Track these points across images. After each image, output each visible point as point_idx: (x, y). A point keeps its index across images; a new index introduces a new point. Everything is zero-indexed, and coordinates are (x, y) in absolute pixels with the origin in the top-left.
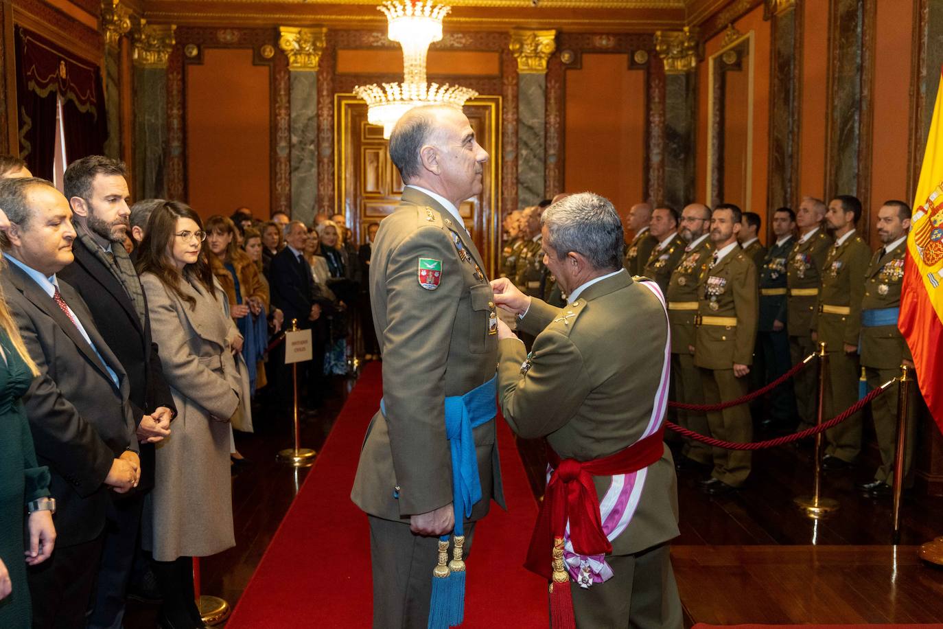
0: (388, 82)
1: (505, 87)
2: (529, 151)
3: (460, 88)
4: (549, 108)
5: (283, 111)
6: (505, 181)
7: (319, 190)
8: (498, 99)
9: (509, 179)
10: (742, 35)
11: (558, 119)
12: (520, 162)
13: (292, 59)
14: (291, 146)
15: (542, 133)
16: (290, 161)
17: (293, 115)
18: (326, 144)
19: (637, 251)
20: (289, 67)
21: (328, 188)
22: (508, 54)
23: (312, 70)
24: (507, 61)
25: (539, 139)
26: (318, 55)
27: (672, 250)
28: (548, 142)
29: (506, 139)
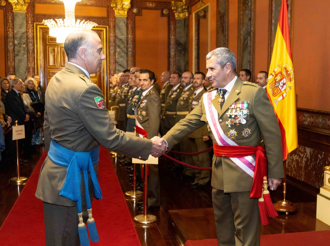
0: (58, 18)
1: (110, 22)
2: (120, 49)
3: (90, 22)
4: (128, 32)
5: (10, 30)
6: (110, 62)
7: (28, 64)
8: (107, 27)
9: (112, 61)
10: (206, 4)
11: (132, 36)
12: (117, 54)
13: (14, 7)
14: (14, 45)
15: (126, 42)
16: (14, 52)
17: (15, 32)
18: (31, 45)
19: (165, 91)
20: (13, 10)
21: (32, 64)
22: (110, 8)
23: (24, 12)
24: (110, 11)
25: (124, 45)
26: (26, 5)
27: (178, 91)
28: (128, 46)
29: (110, 44)
